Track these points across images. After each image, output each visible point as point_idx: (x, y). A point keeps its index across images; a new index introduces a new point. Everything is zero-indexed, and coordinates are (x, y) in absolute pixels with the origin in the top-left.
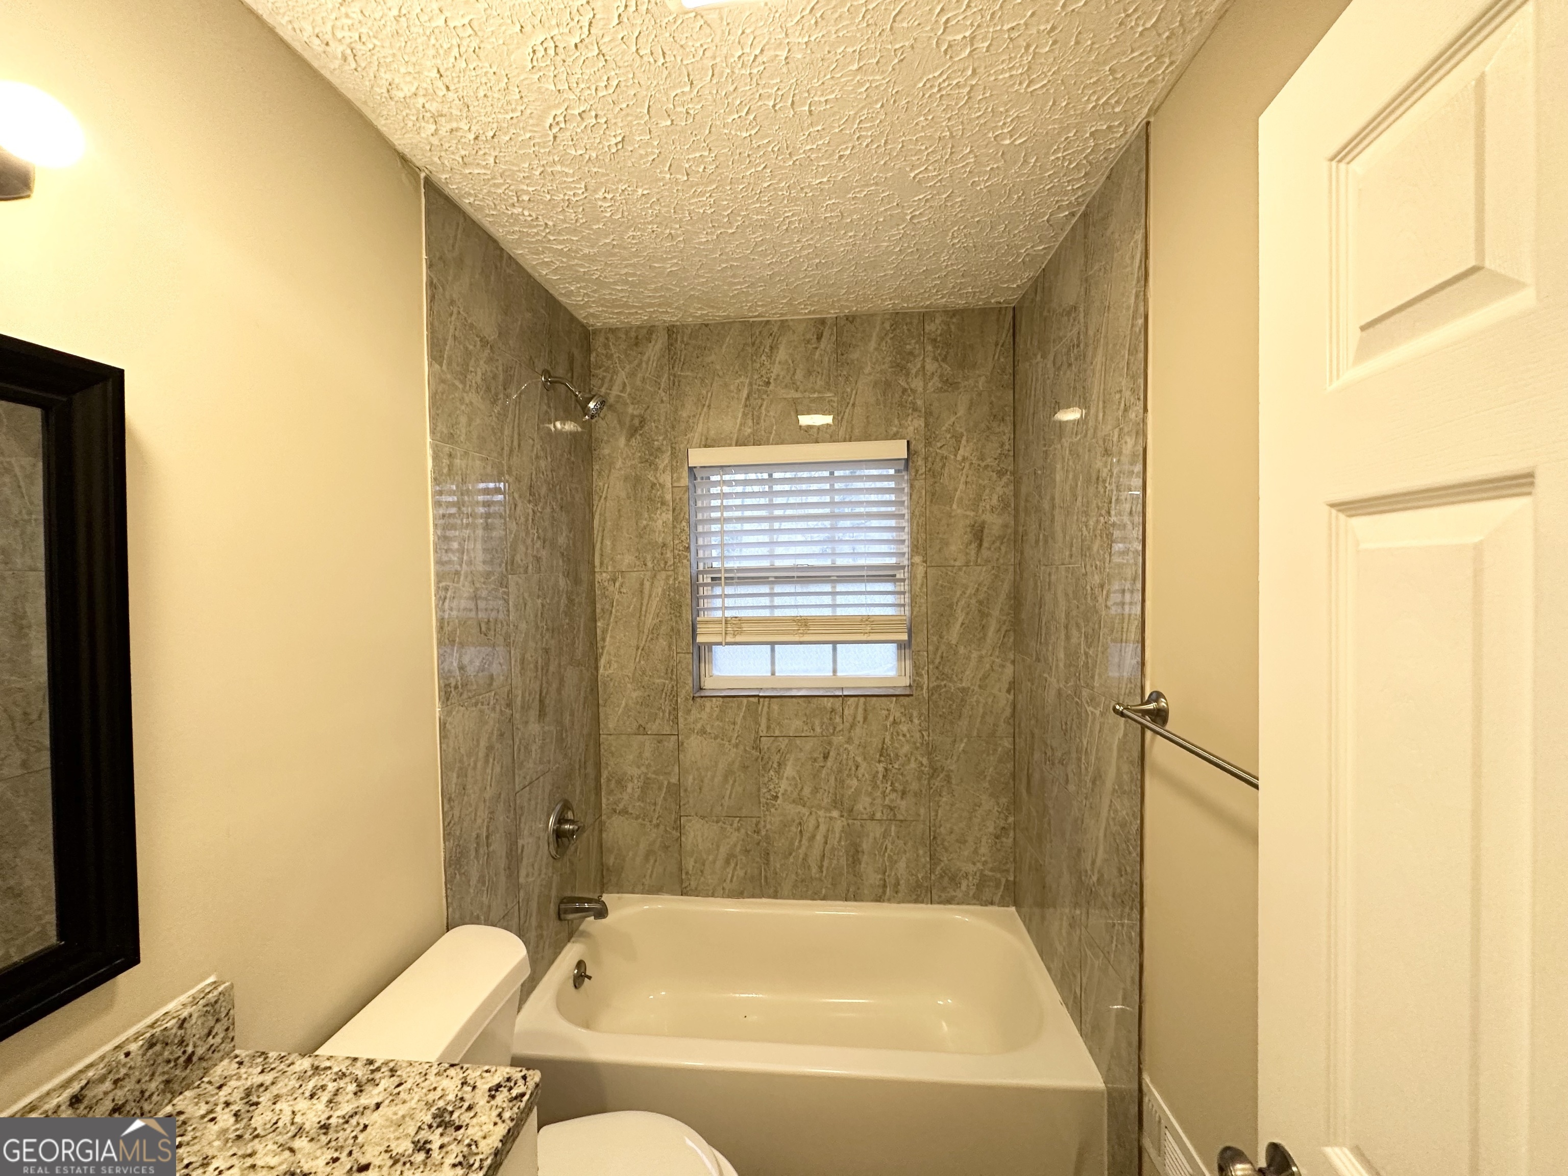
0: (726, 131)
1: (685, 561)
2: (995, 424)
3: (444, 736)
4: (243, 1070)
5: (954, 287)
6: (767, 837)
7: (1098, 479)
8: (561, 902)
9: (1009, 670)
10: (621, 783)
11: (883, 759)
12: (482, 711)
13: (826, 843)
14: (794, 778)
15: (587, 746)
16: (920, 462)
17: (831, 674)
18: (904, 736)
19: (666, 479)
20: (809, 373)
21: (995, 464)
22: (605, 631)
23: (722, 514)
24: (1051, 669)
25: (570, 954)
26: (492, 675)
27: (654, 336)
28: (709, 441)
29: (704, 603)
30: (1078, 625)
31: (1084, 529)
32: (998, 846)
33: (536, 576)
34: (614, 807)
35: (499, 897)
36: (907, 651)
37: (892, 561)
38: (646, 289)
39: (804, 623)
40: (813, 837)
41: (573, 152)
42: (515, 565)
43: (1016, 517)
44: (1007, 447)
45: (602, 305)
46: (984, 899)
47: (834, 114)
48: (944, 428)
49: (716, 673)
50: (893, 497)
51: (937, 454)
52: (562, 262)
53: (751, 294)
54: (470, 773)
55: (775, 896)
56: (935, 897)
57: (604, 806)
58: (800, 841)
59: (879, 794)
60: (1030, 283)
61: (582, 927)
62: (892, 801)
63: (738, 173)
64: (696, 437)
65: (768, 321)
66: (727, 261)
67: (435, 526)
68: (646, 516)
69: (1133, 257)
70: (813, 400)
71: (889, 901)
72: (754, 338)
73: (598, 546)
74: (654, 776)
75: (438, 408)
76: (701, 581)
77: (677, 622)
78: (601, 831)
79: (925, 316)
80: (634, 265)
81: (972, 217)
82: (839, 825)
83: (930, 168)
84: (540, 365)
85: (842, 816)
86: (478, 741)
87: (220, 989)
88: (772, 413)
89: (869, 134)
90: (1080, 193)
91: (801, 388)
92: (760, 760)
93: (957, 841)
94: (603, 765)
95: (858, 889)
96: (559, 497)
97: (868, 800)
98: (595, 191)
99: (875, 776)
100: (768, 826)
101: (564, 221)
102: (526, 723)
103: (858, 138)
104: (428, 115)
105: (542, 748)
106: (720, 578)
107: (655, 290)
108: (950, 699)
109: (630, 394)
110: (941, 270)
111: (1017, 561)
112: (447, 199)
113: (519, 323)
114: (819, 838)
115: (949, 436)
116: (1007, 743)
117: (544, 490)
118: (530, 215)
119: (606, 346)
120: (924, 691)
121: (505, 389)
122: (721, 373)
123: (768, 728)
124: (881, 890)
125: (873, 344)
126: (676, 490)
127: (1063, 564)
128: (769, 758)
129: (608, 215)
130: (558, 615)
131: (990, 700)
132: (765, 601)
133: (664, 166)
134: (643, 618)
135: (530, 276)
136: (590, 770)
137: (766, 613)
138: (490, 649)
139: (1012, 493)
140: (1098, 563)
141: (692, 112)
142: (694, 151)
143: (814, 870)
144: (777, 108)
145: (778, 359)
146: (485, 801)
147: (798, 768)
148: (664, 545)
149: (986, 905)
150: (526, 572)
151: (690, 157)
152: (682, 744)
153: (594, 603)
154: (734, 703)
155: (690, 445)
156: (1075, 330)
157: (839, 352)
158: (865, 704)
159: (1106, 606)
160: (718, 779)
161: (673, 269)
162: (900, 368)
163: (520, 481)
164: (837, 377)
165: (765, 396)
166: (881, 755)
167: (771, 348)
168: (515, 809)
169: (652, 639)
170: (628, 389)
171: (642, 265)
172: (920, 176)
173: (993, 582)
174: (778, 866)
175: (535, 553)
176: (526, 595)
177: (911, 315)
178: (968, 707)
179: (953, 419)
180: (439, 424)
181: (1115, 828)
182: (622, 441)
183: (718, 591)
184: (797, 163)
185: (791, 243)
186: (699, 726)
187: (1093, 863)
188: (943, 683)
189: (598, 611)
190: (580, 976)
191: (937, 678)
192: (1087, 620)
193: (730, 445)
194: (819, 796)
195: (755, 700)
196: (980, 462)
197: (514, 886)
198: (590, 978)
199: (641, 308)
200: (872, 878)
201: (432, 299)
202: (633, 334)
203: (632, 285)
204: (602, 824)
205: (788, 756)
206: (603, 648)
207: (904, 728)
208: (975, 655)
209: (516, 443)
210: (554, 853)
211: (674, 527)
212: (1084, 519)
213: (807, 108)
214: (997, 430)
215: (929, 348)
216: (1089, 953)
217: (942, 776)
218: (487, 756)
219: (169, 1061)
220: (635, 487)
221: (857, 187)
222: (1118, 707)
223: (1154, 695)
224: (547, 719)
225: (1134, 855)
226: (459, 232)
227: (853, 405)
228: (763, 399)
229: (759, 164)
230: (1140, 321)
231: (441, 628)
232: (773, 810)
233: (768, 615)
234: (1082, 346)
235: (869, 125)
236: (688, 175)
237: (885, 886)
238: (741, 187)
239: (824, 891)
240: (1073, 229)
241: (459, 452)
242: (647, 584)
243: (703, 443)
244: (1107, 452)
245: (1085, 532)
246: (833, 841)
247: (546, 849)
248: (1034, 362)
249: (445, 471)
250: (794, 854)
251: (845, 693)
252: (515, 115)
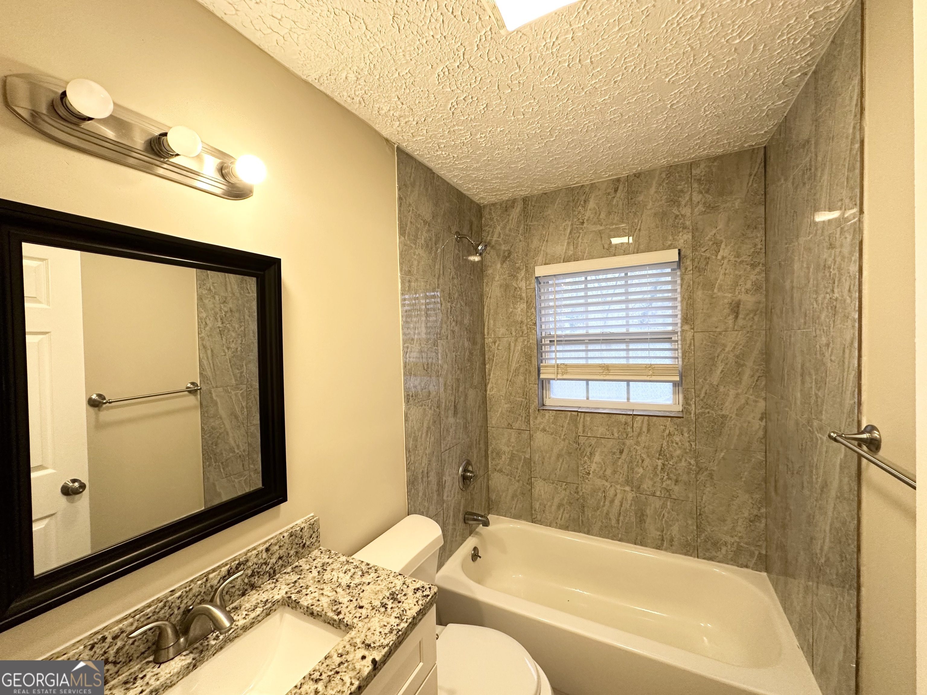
0: (542, 86)
1: (533, 331)
2: (749, 232)
3: (406, 420)
4: (322, 555)
5: (712, 142)
6: (583, 497)
7: (825, 266)
8: (466, 514)
9: (762, 404)
10: (499, 454)
11: (661, 457)
12: (425, 409)
13: (621, 506)
14: (600, 463)
15: (480, 432)
16: (689, 263)
17: (626, 401)
18: (677, 444)
19: (523, 285)
20: (609, 213)
21: (749, 259)
22: (490, 370)
23: (555, 303)
24: (791, 405)
25: (470, 543)
26: (430, 391)
27: (516, 204)
28: (547, 261)
29: (546, 356)
30: (810, 374)
31: (815, 304)
32: (753, 528)
33: (453, 341)
34: (495, 467)
35: (433, 504)
36: (680, 388)
37: (670, 328)
38: (509, 179)
39: (606, 368)
40: (612, 501)
41: (463, 118)
42: (442, 335)
43: (767, 296)
44: (759, 246)
45: (487, 192)
46: (740, 563)
47: (608, 58)
48: (707, 238)
49: (552, 396)
50: (669, 287)
51: (701, 256)
52: (463, 174)
53: (570, 172)
54: (419, 440)
55: (588, 533)
56: (701, 554)
57: (490, 466)
58: (604, 502)
59: (658, 479)
60: (775, 128)
61: (477, 530)
62: (668, 485)
63: (553, 107)
64: (540, 258)
65: (583, 185)
66: (553, 156)
67: (402, 316)
68: (512, 306)
69: (851, 98)
70: (612, 230)
71: (666, 550)
72: (574, 197)
73: (486, 324)
74: (516, 453)
75: (403, 259)
76: (543, 342)
77: (529, 366)
78: (488, 480)
79: (692, 165)
80: (500, 168)
81: (718, 95)
82: (630, 496)
83: (679, 72)
84: (454, 229)
85: (632, 491)
86: (423, 423)
87: (315, 519)
88: (585, 241)
89: (633, 64)
90: (809, 58)
91: (604, 223)
92: (578, 449)
93: (718, 519)
94: (489, 444)
95: (644, 538)
96: (465, 298)
97: (651, 483)
98: (476, 135)
99: (656, 468)
100: (584, 490)
101: (462, 153)
102: (447, 417)
103: (625, 69)
104: (395, 118)
105: (455, 430)
106: (554, 341)
107: (514, 179)
108: (713, 422)
109: (502, 239)
110: (699, 133)
111: (768, 327)
112: (408, 155)
113: (443, 210)
114: (617, 502)
115: (711, 243)
116: (760, 456)
117: (456, 295)
118: (445, 154)
119: (490, 213)
120: (692, 415)
121: (436, 245)
122: (554, 221)
123: (584, 431)
124: (660, 542)
125: (653, 190)
126: (528, 290)
127: (799, 329)
128: (584, 449)
129: (484, 145)
130: (464, 360)
131: (745, 425)
132: (583, 354)
133: (510, 113)
134: (510, 363)
135: (448, 184)
136: (482, 446)
137: (583, 362)
138: (429, 378)
139: (763, 279)
140: (825, 328)
141: (522, 82)
142: (526, 101)
143: (614, 522)
144: (570, 66)
145: (589, 208)
146: (426, 455)
147: (602, 457)
148: (522, 322)
149: (742, 567)
150: (447, 338)
151: (524, 105)
152: (532, 436)
153: (484, 355)
154: (563, 415)
155: (536, 264)
156: (808, 159)
157: (630, 198)
158: (648, 421)
159: (831, 360)
160: (553, 458)
161: (522, 166)
162: (674, 202)
163: (444, 292)
164: (628, 214)
165: (581, 231)
166: (659, 455)
167: (585, 201)
168: (441, 461)
169: (515, 376)
170: (502, 236)
171: (504, 167)
172: (673, 79)
173: (747, 342)
174: (590, 515)
175: (452, 328)
176: (447, 350)
177: (682, 166)
178: (726, 429)
179: (714, 231)
180: (404, 266)
181: (837, 525)
182: (499, 265)
183: (553, 348)
184: (588, 92)
185: (591, 138)
186: (542, 426)
187: (822, 549)
188: (707, 411)
189: (486, 359)
190: (475, 555)
191: (702, 407)
192: (817, 370)
193: (560, 262)
194: (616, 476)
195: (576, 413)
196: (737, 259)
197: (441, 502)
198: (480, 557)
199: (507, 190)
200: (653, 533)
201: (400, 205)
202: (504, 205)
203: (501, 178)
204: (488, 476)
205: (596, 449)
206: (489, 379)
207: (677, 439)
208: (732, 393)
209: (441, 272)
210: (462, 487)
211: (527, 312)
212: (815, 296)
213: (589, 61)
214: (751, 235)
215: (695, 185)
216: (819, 614)
217: (705, 473)
218: (427, 431)
219: (297, 544)
220: (505, 290)
221: (630, 96)
222: (832, 434)
223: (869, 428)
224: (459, 416)
225: (852, 546)
226: (413, 169)
227: (640, 230)
228: (580, 233)
229: (564, 99)
230: (857, 146)
231: (405, 367)
232: (587, 481)
233: (585, 363)
234: (813, 169)
235: (631, 59)
236: (524, 115)
237: (663, 540)
238: (555, 114)
239: (620, 536)
240: (807, 84)
241: (413, 279)
242: (512, 345)
243: (544, 262)
244: (832, 246)
245: (815, 306)
246: (626, 505)
247: (458, 484)
248: (779, 184)
249: (407, 289)
250: (600, 510)
251: (634, 413)
252: (433, 108)
